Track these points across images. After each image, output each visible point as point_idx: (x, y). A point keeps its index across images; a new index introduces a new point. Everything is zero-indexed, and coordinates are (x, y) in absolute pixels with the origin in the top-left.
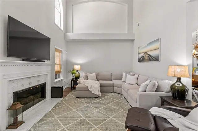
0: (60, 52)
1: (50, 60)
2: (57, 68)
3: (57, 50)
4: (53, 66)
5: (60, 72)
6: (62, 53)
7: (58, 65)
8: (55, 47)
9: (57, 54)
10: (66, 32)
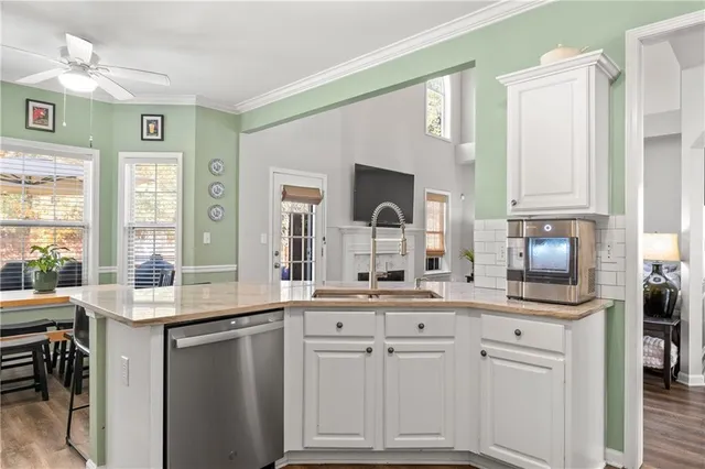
0: (443, 199)
1: (412, 223)
2: (433, 243)
3: (432, 197)
4: (421, 236)
5: (441, 253)
6: (447, 202)
7: (438, 235)
8: (427, 190)
9: (433, 206)
10: (462, 142)
